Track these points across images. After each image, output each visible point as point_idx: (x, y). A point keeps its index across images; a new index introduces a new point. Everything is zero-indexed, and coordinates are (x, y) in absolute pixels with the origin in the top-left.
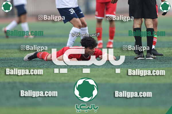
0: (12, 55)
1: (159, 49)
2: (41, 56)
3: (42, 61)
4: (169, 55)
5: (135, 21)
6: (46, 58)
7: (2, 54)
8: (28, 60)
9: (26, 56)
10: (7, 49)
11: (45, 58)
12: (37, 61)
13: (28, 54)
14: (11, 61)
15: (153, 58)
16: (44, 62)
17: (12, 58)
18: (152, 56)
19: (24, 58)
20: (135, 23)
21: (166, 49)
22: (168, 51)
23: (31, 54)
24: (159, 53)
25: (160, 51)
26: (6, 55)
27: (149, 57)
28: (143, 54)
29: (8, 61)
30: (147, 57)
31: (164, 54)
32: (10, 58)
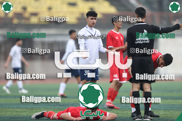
0: (21, 113)
1: (156, 111)
2: (47, 115)
3: (48, 120)
4: (165, 117)
5: (134, 85)
6: (53, 117)
7: (12, 112)
8: (35, 118)
9: (34, 115)
10: (16, 108)
11: (51, 117)
12: (44, 119)
13: (36, 113)
14: (20, 119)
15: (150, 119)
16: (50, 120)
17: (21, 116)
18: (149, 117)
19: (31, 116)
20: (133, 87)
21: (163, 111)
22: (164, 113)
23: (38, 113)
24: (156, 115)
25: (156, 113)
26: (15, 113)
27: (146, 118)
28: (141, 115)
29: (17, 119)
30: (144, 119)
31: (160, 116)
32: (19, 116)
